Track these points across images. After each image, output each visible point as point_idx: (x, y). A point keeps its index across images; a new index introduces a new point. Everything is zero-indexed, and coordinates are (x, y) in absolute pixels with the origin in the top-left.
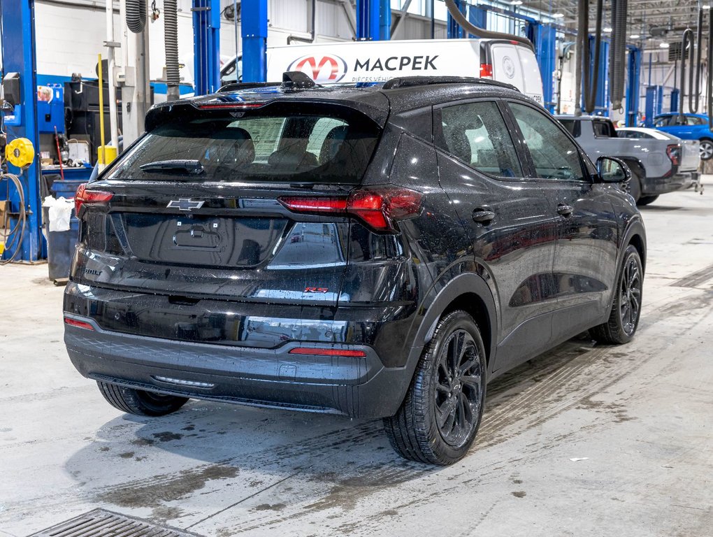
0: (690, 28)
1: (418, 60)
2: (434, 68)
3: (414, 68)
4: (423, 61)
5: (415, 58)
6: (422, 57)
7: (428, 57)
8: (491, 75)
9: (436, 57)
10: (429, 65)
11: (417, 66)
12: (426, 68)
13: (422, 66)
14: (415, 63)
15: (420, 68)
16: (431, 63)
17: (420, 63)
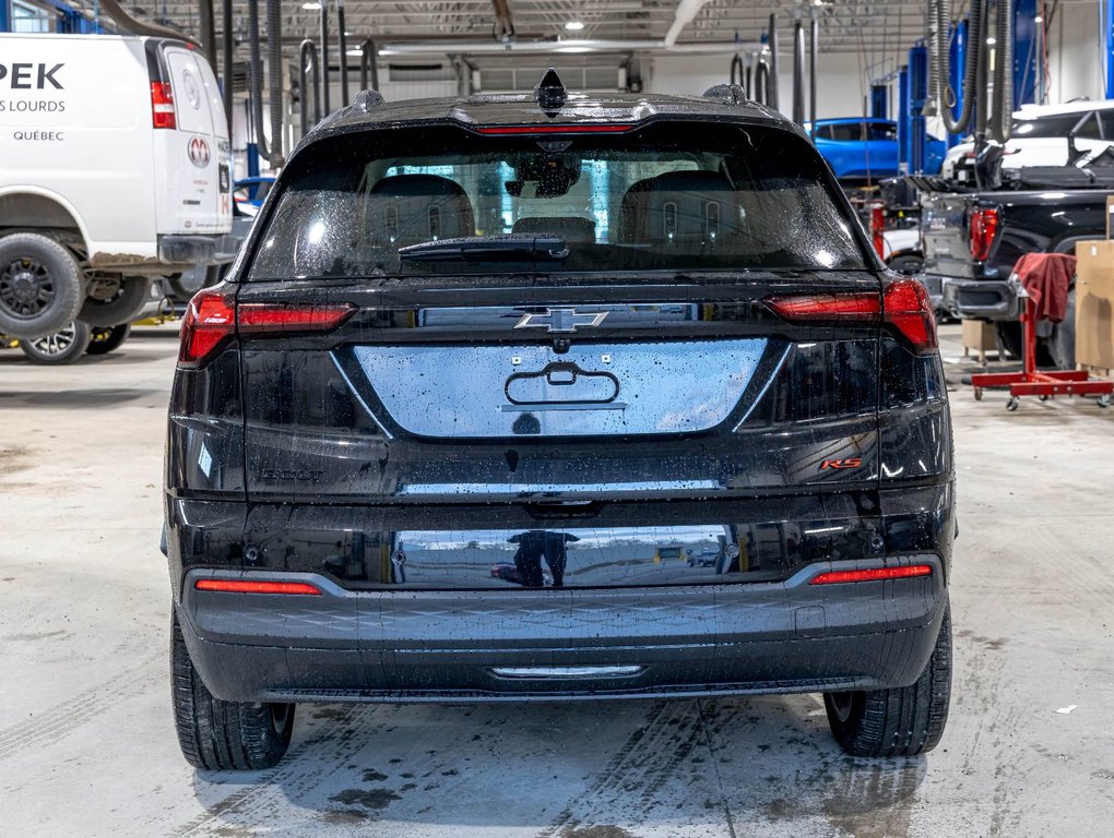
0: (309, 38)
1: (22, 71)
2: (57, 85)
3: (15, 85)
4: (34, 72)
5: (16, 67)
6: (30, 66)
7: (42, 67)
8: (170, 101)
9: (59, 66)
10: (46, 79)
11: (21, 81)
12: (41, 85)
13: (33, 81)
14: (16, 76)
15: (28, 86)
16: (49, 76)
17: (28, 76)
